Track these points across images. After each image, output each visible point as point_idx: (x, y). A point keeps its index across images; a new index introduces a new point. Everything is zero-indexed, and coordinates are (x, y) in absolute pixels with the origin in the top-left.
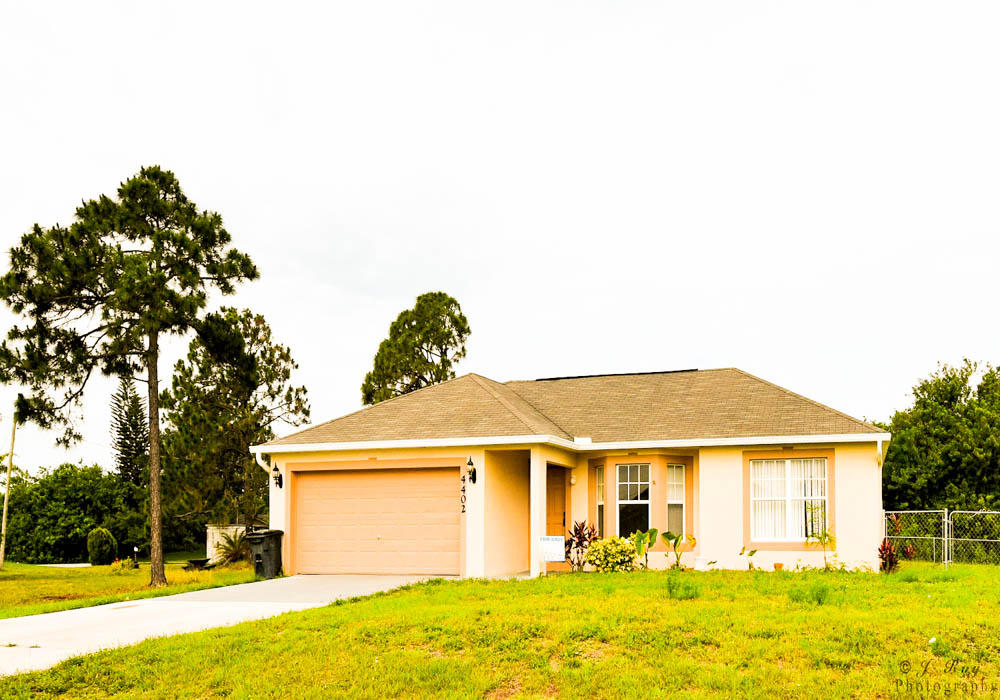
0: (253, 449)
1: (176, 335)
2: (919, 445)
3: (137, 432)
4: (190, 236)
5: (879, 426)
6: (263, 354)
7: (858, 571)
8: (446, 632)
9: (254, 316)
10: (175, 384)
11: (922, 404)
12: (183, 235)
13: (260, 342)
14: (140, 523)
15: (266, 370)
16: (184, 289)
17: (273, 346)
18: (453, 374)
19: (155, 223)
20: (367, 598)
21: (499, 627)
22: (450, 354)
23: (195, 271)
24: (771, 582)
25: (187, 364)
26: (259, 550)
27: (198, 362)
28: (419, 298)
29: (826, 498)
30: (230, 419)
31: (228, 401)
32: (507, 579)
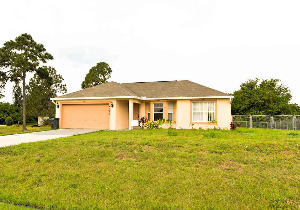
0: (51, 99)
1: (31, 73)
2: (242, 99)
3: (19, 95)
4: (35, 49)
5: (230, 94)
6: (54, 77)
7: (224, 129)
8: (105, 143)
9: (52, 68)
10: (30, 84)
11: (242, 89)
12: (33, 49)
13: (54, 74)
14: (20, 116)
15: (55, 80)
16: (33, 62)
17: (57, 75)
18: (107, 81)
19: (25, 47)
20: (83, 134)
21: (120, 142)
22: (106, 77)
23: (36, 58)
24: (198, 132)
25: (33, 79)
26: (53, 123)
27: (36, 79)
28: (98, 64)
29: (214, 112)
30: (45, 92)
31: (44, 88)
32: (122, 130)
